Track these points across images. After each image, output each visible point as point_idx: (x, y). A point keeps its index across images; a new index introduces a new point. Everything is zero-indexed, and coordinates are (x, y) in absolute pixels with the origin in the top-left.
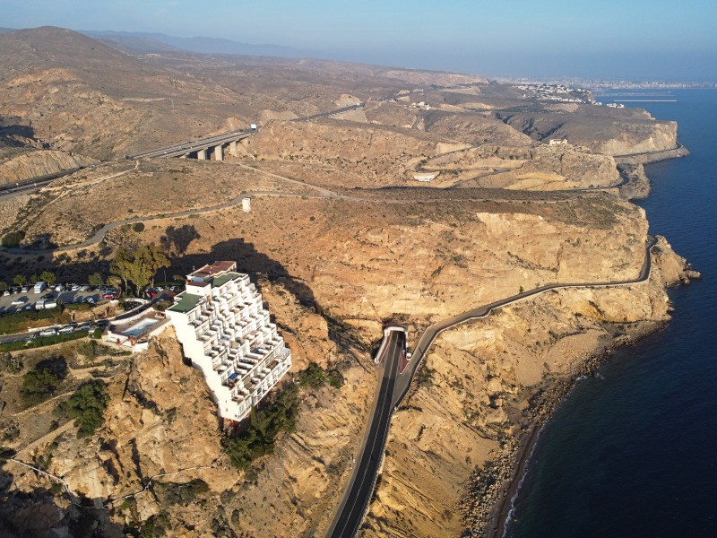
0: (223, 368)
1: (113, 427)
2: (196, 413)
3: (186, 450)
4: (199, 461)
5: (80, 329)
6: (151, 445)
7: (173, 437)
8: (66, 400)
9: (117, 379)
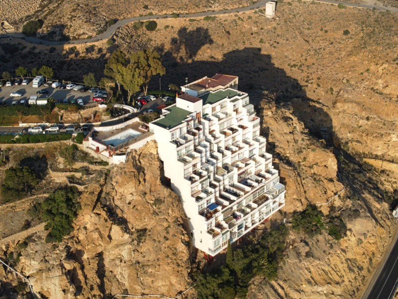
0: (203, 195)
1: (82, 237)
2: (166, 239)
3: (151, 275)
4: (164, 290)
5: (65, 130)
6: (118, 262)
7: (140, 259)
8: (41, 201)
9: (89, 190)
